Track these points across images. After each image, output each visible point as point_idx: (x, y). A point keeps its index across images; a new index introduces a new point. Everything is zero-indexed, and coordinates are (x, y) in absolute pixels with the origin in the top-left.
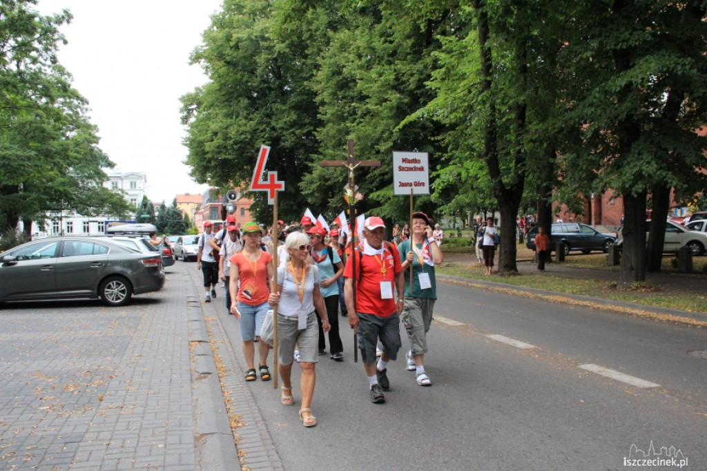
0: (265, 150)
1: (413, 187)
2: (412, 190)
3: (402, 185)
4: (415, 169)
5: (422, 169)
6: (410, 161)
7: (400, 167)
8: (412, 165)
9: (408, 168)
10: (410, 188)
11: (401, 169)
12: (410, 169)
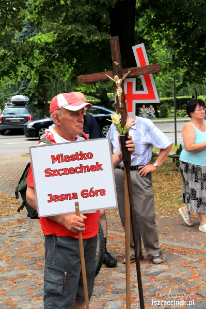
0: (139, 50)
1: (80, 199)
2: (77, 204)
3: (54, 198)
4: (83, 169)
5: (98, 167)
6: (68, 159)
7: (47, 171)
8: (75, 164)
9: (65, 170)
10: (73, 201)
11: (49, 173)
12: (72, 171)
